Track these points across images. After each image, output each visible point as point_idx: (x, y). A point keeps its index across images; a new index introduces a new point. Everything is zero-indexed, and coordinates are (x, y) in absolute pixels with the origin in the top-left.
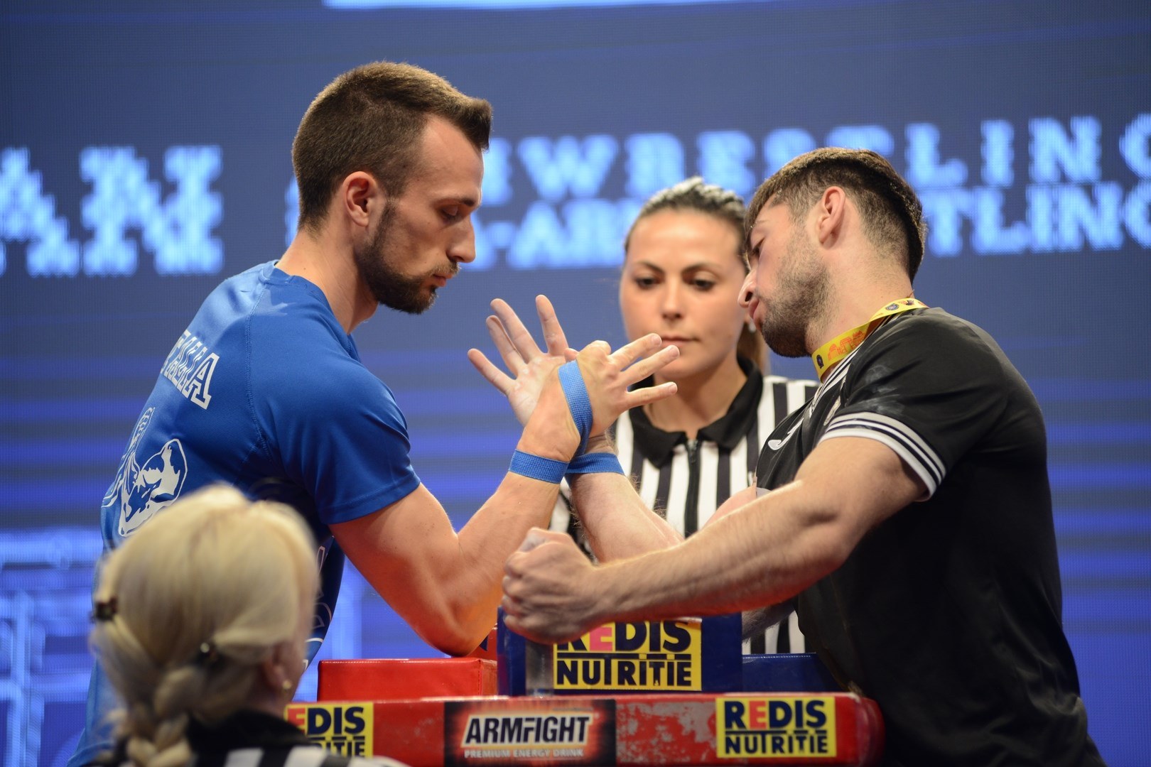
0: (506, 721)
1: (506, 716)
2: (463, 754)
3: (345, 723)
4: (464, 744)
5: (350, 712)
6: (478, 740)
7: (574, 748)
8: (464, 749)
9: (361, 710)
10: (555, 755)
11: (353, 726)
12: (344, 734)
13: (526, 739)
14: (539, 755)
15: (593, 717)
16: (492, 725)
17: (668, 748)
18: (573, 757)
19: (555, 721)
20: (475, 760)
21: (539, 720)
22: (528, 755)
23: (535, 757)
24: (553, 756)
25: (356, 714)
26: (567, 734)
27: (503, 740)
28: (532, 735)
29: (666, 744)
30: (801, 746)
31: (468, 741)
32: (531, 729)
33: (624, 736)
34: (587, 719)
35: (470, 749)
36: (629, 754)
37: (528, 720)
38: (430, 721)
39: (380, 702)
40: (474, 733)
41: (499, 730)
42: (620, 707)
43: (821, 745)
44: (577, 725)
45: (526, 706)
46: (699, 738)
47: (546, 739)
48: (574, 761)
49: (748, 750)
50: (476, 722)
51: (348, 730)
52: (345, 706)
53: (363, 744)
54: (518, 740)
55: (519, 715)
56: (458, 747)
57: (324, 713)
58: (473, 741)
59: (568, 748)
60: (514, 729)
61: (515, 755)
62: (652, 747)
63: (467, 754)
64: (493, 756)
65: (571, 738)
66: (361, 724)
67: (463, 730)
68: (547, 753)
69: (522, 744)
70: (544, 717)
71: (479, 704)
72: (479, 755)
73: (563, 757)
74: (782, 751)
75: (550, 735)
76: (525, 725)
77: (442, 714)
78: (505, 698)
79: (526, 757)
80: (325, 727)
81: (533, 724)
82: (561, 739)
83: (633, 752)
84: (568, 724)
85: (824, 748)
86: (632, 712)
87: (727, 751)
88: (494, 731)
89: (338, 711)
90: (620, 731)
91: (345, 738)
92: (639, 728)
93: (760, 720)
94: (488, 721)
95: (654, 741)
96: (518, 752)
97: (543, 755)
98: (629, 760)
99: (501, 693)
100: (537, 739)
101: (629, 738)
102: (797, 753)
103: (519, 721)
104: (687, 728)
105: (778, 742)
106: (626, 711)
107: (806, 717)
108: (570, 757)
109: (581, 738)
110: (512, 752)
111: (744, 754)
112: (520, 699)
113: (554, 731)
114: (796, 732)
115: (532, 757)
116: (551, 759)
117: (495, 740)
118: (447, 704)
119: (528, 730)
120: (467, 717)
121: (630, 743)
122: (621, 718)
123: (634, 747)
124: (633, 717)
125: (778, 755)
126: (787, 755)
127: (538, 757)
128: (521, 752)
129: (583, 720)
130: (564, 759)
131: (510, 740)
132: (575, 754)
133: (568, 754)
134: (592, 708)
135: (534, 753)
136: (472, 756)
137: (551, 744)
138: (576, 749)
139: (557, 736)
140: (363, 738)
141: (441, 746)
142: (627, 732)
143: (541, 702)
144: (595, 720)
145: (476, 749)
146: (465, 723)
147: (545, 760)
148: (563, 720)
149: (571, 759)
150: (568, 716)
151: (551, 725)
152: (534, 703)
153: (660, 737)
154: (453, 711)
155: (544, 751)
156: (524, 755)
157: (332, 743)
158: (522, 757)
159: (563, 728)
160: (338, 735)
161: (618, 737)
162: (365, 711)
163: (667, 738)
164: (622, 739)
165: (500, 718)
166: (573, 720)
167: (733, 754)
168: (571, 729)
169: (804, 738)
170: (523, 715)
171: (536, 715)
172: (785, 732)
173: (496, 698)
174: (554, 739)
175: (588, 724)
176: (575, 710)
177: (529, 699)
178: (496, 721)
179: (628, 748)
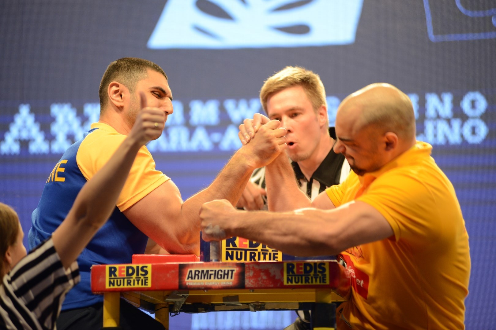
0: (203, 271)
1: (203, 269)
2: (186, 284)
3: (140, 272)
4: (186, 280)
5: (142, 268)
6: (192, 278)
7: (228, 282)
8: (186, 282)
9: (146, 267)
10: (221, 284)
11: (143, 273)
12: (140, 276)
13: (210, 278)
14: (215, 284)
15: (236, 270)
16: (197, 273)
17: (265, 282)
18: (228, 285)
19: (222, 271)
20: (191, 286)
21: (215, 271)
22: (211, 284)
23: (214, 285)
24: (221, 285)
25: (145, 269)
26: (226, 276)
27: (201, 278)
28: (213, 276)
29: (264, 280)
30: (316, 281)
31: (188, 279)
32: (212, 274)
33: (248, 277)
34: (234, 270)
35: (189, 282)
36: (250, 284)
37: (211, 271)
38: (173, 271)
39: (154, 264)
40: (190, 276)
41: (200, 275)
42: (246, 266)
43: (324, 281)
44: (230, 273)
45: (211, 265)
46: (277, 278)
47: (218, 278)
48: (229, 286)
49: (295, 282)
50: (191, 271)
51: (141, 275)
52: (141, 266)
53: (147, 280)
54: (207, 278)
55: (207, 269)
56: (184, 281)
57: (132, 268)
58: (190, 279)
59: (227, 282)
60: (206, 274)
61: (206, 284)
62: (259, 281)
63: (187, 284)
64: (197, 284)
65: (228, 278)
66: (146, 272)
67: (186, 275)
68: (218, 283)
69: (209, 280)
70: (217, 270)
71: (192, 265)
72: (192, 284)
73: (225, 285)
74: (309, 282)
75: (219, 277)
76: (210, 273)
77: (178, 268)
78: (202, 262)
79: (210, 285)
80: (133, 274)
81: (213, 273)
82: (224, 278)
83: (251, 283)
84: (226, 272)
85: (325, 281)
86: (251, 268)
87: (288, 282)
88: (198, 275)
89: (138, 267)
90: (247, 275)
91: (140, 278)
92: (254, 273)
93: (301, 271)
94: (196, 271)
95: (259, 279)
96: (207, 283)
97: (217, 284)
98: (250, 286)
99: (201, 261)
100: (215, 278)
101: (250, 278)
102: (314, 283)
103: (207, 271)
104: (272, 274)
105: (307, 279)
106: (249, 267)
107: (318, 269)
108: (227, 285)
109: (232, 278)
110: (205, 283)
111: (294, 284)
112: (208, 263)
113: (221, 275)
114: (314, 275)
115: (212, 285)
116: (220, 286)
117: (198, 278)
118: (180, 265)
119: (211, 275)
120: (187, 270)
121: (250, 280)
122: (247, 270)
123: (252, 281)
124: (252, 269)
125: (307, 284)
126: (311, 284)
127: (215, 285)
128: (208, 283)
129: (232, 271)
130: (224, 286)
131: (204, 278)
132: (229, 284)
133: (226, 284)
134: (235, 266)
135: (213, 283)
136: (189, 285)
137: (220, 280)
138: (229, 282)
139: (222, 277)
140: (147, 278)
141: (177, 281)
142: (249, 275)
143: (216, 264)
144: (237, 271)
145: (191, 282)
146: (187, 272)
147: (217, 286)
148: (225, 271)
149: (228, 286)
150: (227, 269)
151: (220, 273)
152: (214, 264)
153: (262, 277)
154: (182, 267)
155: (217, 283)
156: (209, 284)
157: (135, 280)
158: (209, 285)
159: (225, 274)
160: (138, 277)
161: (246, 277)
162: (148, 267)
163: (265, 277)
164: (247, 278)
165: (200, 270)
166: (228, 271)
167: (290, 284)
168: (228, 274)
169: (317, 277)
170: (209, 269)
171: (214, 269)
172: (310, 275)
173: (199, 262)
174: (221, 278)
175: (234, 272)
176: (229, 267)
177: (211, 263)
178: (199, 271)
179: (249, 281)
